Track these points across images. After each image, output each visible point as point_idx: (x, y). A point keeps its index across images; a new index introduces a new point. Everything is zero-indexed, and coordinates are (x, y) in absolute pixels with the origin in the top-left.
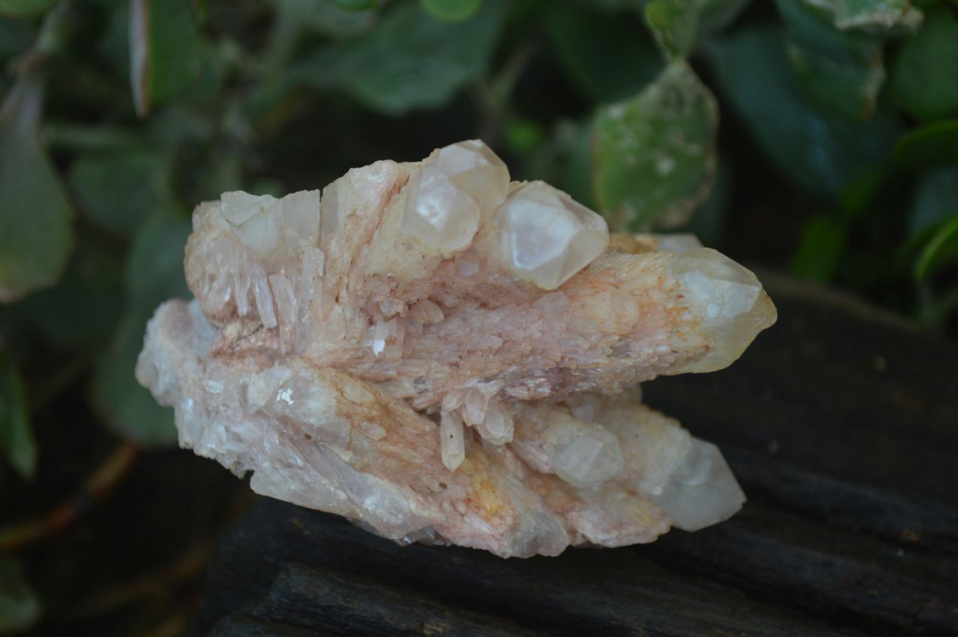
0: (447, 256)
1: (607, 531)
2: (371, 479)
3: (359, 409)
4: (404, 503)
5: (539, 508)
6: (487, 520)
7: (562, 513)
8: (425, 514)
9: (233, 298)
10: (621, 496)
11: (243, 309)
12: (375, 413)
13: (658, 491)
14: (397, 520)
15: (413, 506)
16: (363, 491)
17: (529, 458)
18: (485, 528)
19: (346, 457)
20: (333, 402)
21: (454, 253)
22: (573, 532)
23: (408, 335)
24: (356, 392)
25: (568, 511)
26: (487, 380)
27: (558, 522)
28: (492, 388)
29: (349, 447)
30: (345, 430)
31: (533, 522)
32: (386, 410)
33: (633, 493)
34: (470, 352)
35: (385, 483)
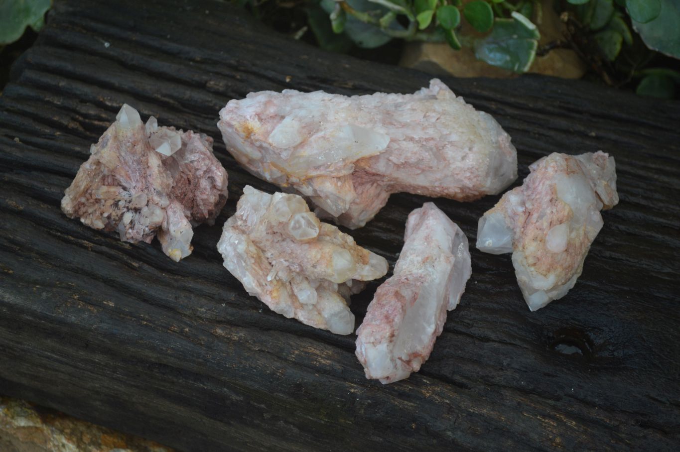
0: (281, 222)
1: (305, 319)
2: (247, 273)
3: (250, 253)
4: (252, 283)
5: (289, 303)
6: (272, 298)
7: (296, 308)
8: (256, 288)
9: (244, 214)
10: (316, 313)
11: (244, 218)
12: (255, 256)
13: (326, 316)
14: (250, 287)
15: (254, 285)
16: (245, 276)
17: (293, 289)
18: (270, 300)
19: (244, 264)
20: (245, 248)
21: (283, 222)
22: (296, 314)
23: (273, 241)
24: (253, 249)
25: (298, 308)
26: (285, 261)
27: (293, 310)
28: (286, 264)
29: (245, 262)
30: (245, 256)
31: (285, 306)
32: (260, 257)
33: (320, 314)
34: (284, 252)
35: (250, 276)
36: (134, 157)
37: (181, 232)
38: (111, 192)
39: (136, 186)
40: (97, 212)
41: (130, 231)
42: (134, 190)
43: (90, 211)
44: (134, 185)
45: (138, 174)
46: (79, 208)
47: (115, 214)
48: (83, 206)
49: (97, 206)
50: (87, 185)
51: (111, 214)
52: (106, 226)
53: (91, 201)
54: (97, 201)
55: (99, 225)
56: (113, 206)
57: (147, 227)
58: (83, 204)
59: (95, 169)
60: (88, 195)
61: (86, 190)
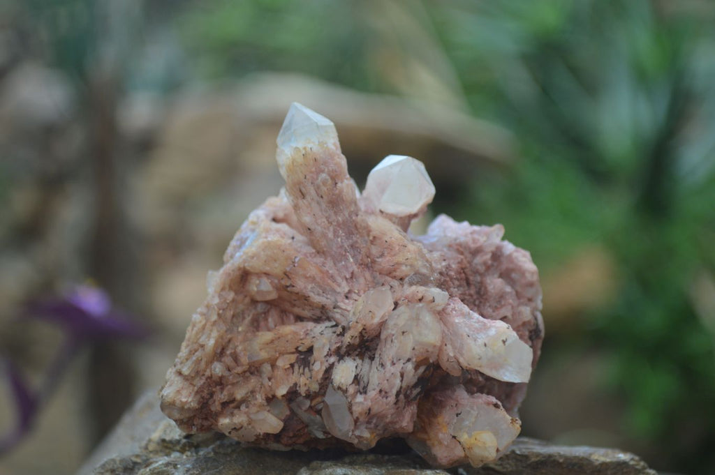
36: (336, 213)
37: (504, 342)
38: (287, 335)
39: (350, 292)
40: (258, 396)
41: (360, 398)
42: (347, 301)
43: (239, 394)
44: (347, 290)
45: (351, 260)
46: (212, 394)
47: (305, 381)
48: (218, 387)
49: (253, 381)
50: (222, 337)
51: (296, 384)
52: (287, 421)
53: (239, 370)
54: (254, 369)
55: (271, 422)
56: (296, 367)
57: (409, 360)
58: (220, 383)
59: (233, 301)
60: (228, 360)
61: (219, 351)
